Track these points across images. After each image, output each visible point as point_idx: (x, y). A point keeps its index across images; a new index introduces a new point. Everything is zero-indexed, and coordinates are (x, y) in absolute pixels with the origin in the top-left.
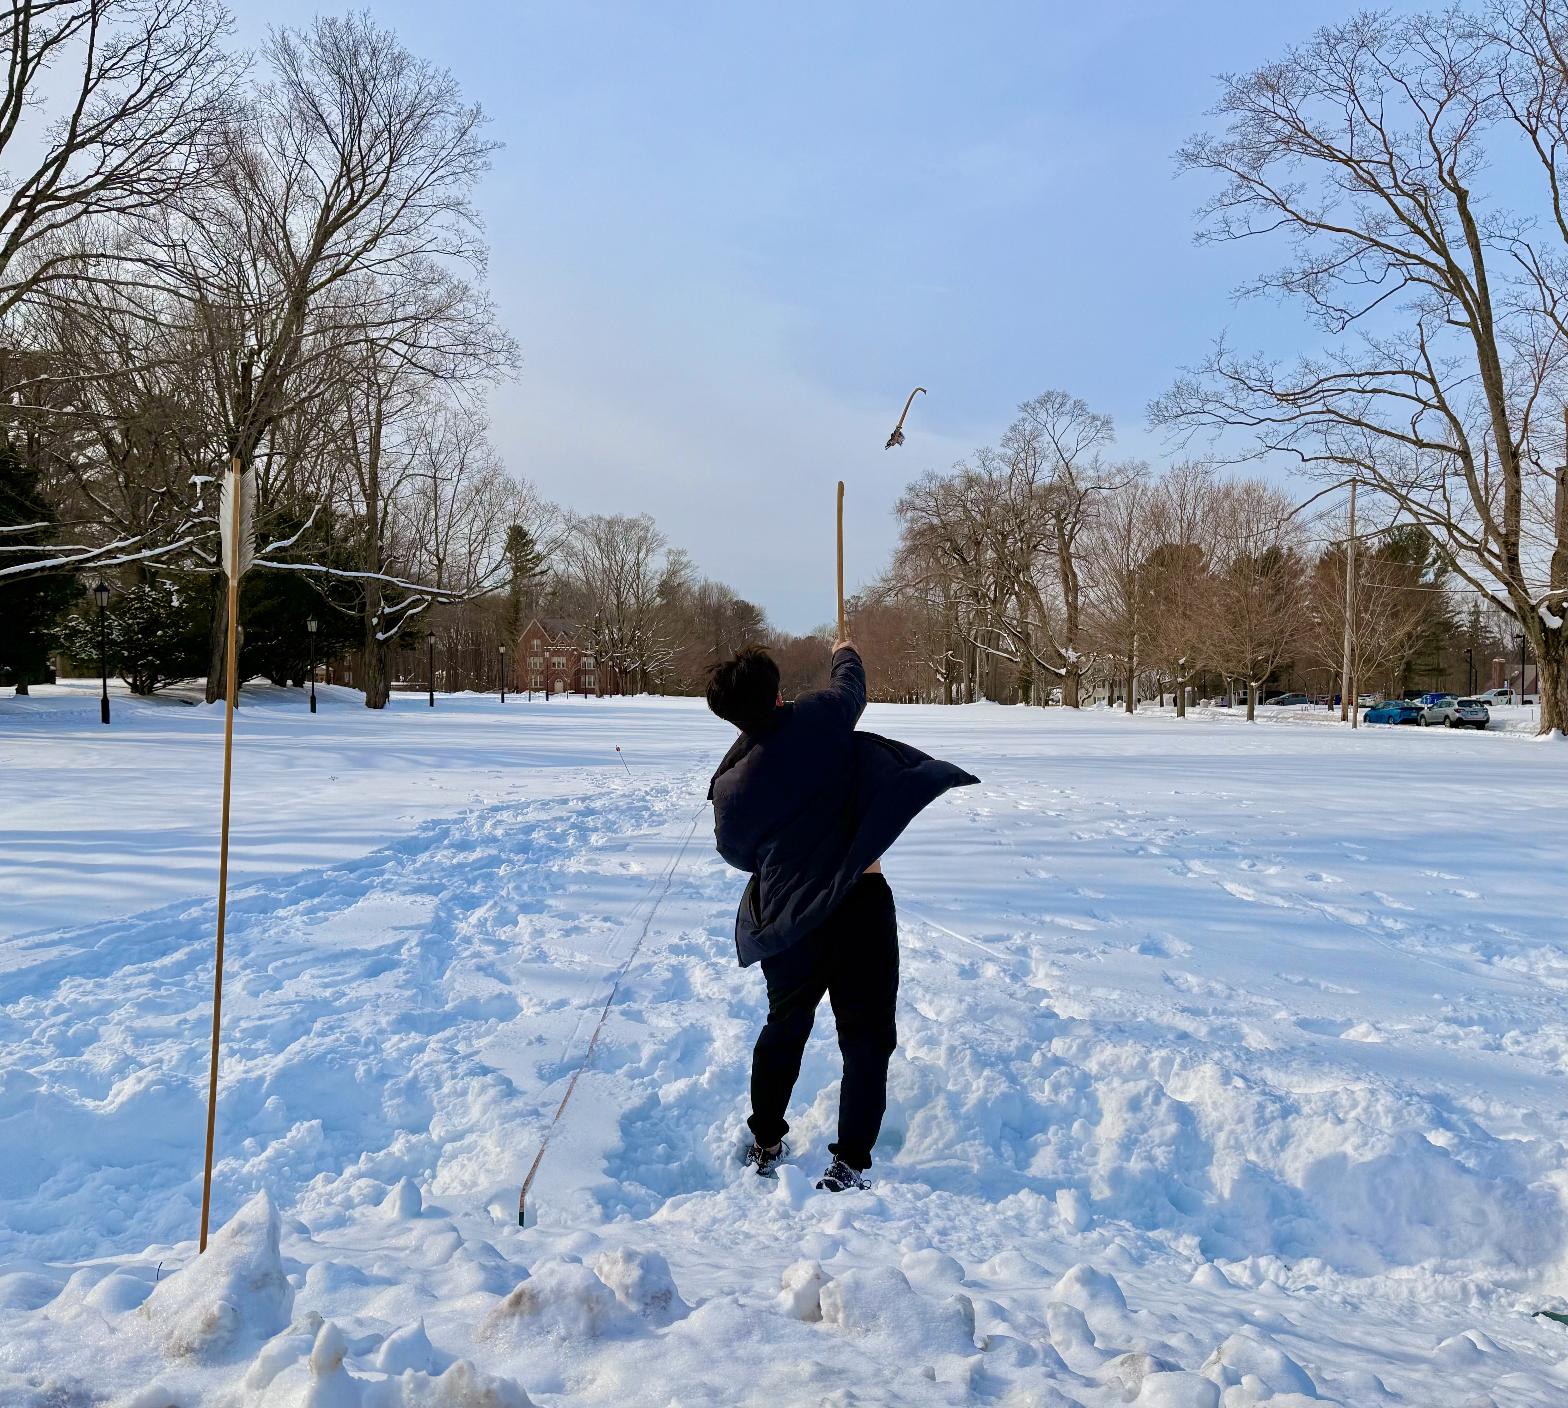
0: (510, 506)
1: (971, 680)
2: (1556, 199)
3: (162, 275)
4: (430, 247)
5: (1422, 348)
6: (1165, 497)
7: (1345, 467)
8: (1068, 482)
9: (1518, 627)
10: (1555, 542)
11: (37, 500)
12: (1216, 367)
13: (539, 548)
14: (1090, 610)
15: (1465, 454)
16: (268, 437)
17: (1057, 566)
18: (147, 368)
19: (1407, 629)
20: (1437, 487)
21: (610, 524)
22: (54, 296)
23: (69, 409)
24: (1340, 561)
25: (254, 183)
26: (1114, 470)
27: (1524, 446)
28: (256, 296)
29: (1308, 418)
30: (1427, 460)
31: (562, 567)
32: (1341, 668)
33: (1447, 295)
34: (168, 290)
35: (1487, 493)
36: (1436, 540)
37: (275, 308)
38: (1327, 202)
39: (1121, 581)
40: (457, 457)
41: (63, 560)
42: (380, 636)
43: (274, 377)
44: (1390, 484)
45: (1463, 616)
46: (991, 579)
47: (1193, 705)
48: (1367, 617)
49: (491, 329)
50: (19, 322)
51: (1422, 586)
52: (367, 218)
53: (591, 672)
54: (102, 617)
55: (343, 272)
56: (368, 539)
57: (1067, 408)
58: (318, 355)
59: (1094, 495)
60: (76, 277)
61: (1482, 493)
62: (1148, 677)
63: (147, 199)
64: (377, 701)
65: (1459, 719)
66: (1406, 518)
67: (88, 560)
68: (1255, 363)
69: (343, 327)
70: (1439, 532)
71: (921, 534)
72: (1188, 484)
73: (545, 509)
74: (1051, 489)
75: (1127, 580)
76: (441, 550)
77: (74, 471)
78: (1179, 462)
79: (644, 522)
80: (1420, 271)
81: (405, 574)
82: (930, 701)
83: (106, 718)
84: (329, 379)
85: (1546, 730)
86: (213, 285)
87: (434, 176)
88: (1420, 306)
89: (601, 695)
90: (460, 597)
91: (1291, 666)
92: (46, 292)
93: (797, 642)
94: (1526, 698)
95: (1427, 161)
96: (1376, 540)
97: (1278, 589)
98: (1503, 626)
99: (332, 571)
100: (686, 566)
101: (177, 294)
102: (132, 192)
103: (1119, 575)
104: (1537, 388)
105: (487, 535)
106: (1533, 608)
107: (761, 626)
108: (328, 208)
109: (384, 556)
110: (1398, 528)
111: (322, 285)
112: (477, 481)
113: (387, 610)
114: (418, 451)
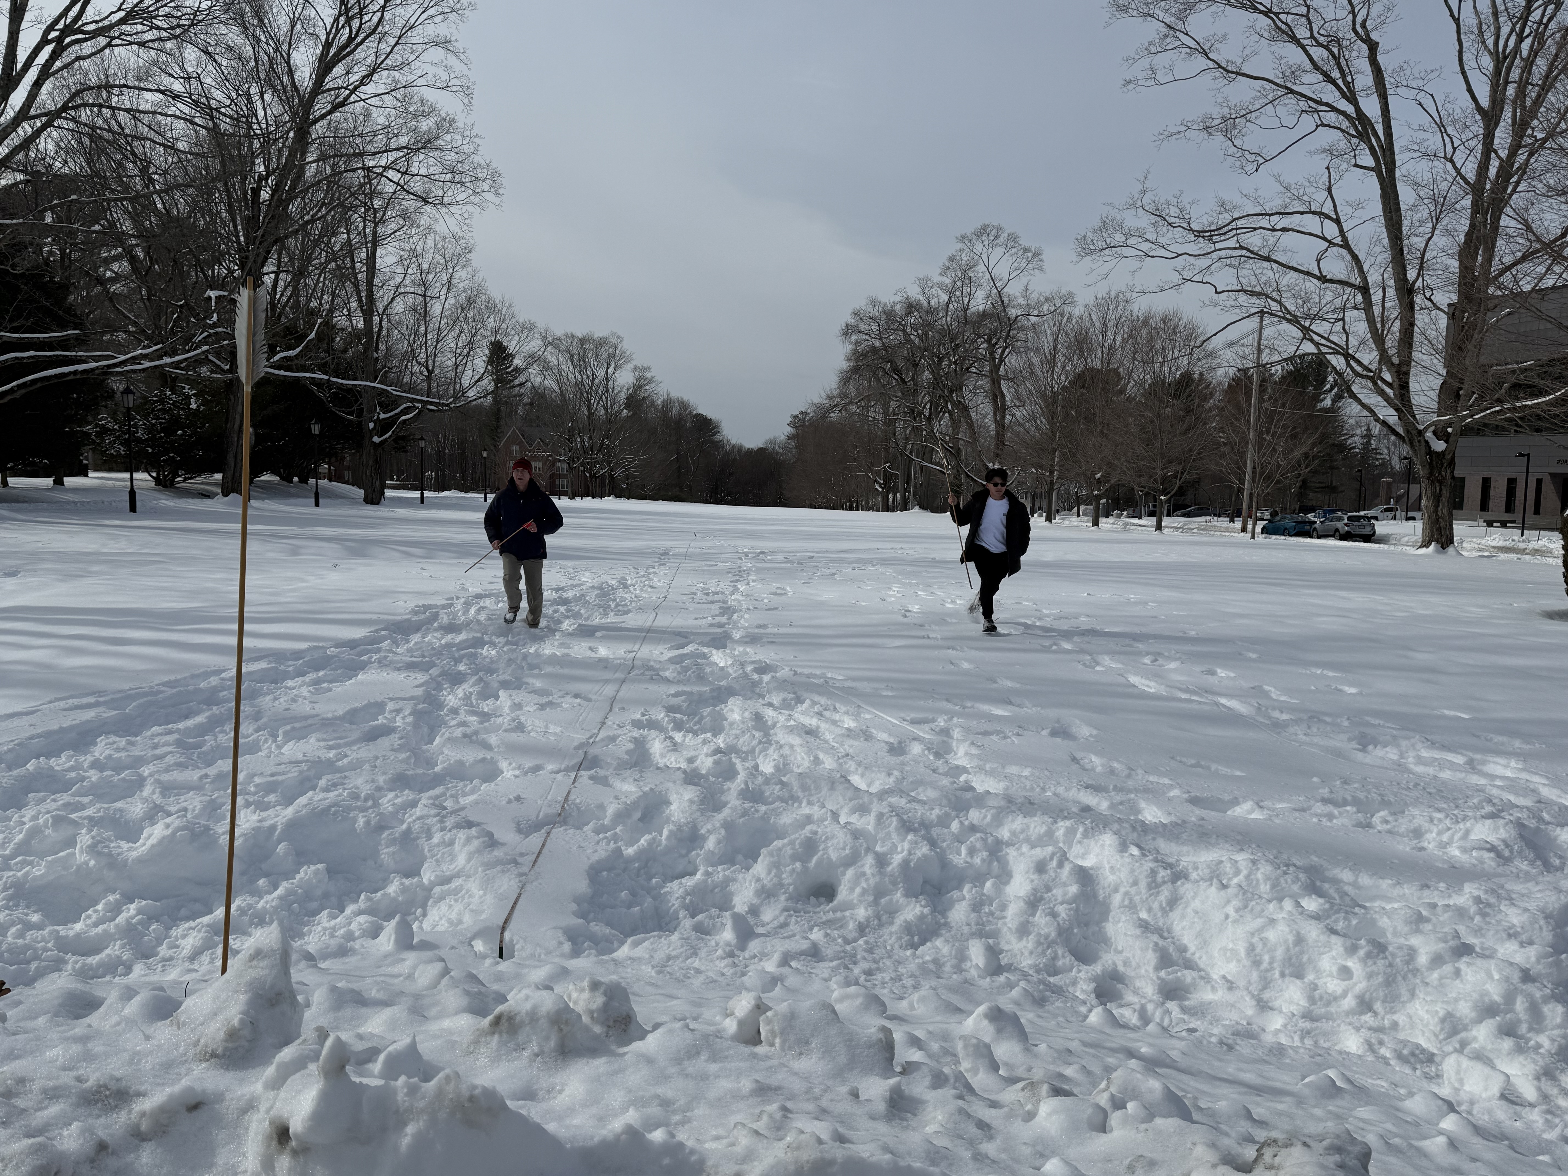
0: (491, 323)
1: (906, 490)
2: (1460, 52)
3: (179, 105)
4: (421, 82)
5: (1329, 190)
6: (1088, 325)
7: (1254, 300)
8: (1000, 309)
9: (1405, 450)
10: (1444, 372)
11: (69, 310)
12: (1139, 204)
13: (518, 362)
14: (1016, 428)
15: (1364, 290)
16: (276, 256)
17: (988, 387)
18: (166, 191)
19: (1304, 449)
20: (1337, 320)
21: (583, 341)
22: (81, 123)
23: (97, 227)
24: (1246, 386)
25: (261, 21)
26: (1042, 299)
27: (1419, 283)
28: (264, 126)
29: (1223, 253)
30: (1329, 294)
31: (539, 379)
32: (1244, 484)
33: (1355, 141)
34: (185, 119)
35: (1383, 326)
36: (1334, 368)
37: (282, 137)
38: (1247, 51)
39: (1045, 402)
40: (444, 277)
41: (93, 365)
42: (376, 439)
43: (280, 200)
44: (1295, 316)
45: (1356, 438)
46: (927, 398)
47: (1107, 517)
48: (1268, 438)
49: (476, 159)
50: (51, 146)
51: (1319, 411)
52: (363, 55)
53: (565, 476)
54: (128, 417)
55: (343, 104)
56: (365, 350)
57: (1001, 239)
58: (320, 182)
59: (1024, 322)
60: (101, 106)
61: (1379, 326)
62: (1067, 489)
63: (164, 34)
64: (374, 498)
65: (1348, 532)
66: (1308, 348)
67: (115, 365)
68: (1174, 201)
69: (341, 156)
70: (1338, 362)
71: (864, 355)
72: (1110, 312)
73: (523, 327)
74: (984, 315)
75: (1050, 401)
76: (430, 363)
77: (101, 284)
78: (1102, 293)
79: (613, 340)
80: (1331, 117)
81: (399, 383)
82: (868, 509)
83: (133, 508)
84: (330, 203)
85: (1426, 544)
86: (224, 115)
87: (424, 16)
88: (1330, 151)
89: (572, 497)
90: (447, 405)
91: (1198, 481)
92: (74, 120)
93: (749, 452)
94: (1410, 514)
95: (1343, 13)
96: (1279, 367)
97: (1188, 411)
98: (1392, 448)
99: (332, 379)
100: (651, 381)
101: (192, 123)
102: (151, 28)
103: (1044, 396)
104: (1434, 229)
105: (471, 349)
106: (1420, 433)
107: (718, 437)
108: (328, 45)
109: (379, 366)
110: (1300, 357)
111: (323, 117)
112: (462, 299)
113: (382, 416)
114: (410, 271)
